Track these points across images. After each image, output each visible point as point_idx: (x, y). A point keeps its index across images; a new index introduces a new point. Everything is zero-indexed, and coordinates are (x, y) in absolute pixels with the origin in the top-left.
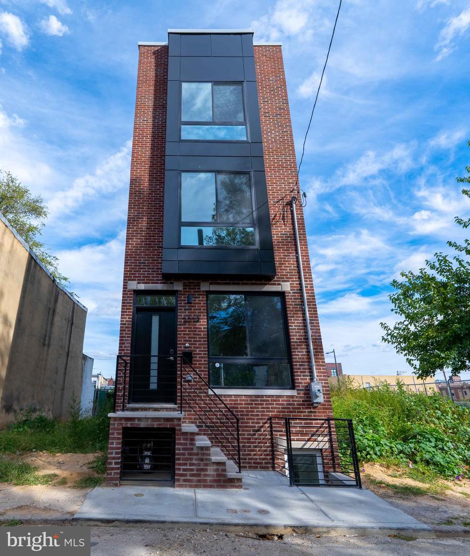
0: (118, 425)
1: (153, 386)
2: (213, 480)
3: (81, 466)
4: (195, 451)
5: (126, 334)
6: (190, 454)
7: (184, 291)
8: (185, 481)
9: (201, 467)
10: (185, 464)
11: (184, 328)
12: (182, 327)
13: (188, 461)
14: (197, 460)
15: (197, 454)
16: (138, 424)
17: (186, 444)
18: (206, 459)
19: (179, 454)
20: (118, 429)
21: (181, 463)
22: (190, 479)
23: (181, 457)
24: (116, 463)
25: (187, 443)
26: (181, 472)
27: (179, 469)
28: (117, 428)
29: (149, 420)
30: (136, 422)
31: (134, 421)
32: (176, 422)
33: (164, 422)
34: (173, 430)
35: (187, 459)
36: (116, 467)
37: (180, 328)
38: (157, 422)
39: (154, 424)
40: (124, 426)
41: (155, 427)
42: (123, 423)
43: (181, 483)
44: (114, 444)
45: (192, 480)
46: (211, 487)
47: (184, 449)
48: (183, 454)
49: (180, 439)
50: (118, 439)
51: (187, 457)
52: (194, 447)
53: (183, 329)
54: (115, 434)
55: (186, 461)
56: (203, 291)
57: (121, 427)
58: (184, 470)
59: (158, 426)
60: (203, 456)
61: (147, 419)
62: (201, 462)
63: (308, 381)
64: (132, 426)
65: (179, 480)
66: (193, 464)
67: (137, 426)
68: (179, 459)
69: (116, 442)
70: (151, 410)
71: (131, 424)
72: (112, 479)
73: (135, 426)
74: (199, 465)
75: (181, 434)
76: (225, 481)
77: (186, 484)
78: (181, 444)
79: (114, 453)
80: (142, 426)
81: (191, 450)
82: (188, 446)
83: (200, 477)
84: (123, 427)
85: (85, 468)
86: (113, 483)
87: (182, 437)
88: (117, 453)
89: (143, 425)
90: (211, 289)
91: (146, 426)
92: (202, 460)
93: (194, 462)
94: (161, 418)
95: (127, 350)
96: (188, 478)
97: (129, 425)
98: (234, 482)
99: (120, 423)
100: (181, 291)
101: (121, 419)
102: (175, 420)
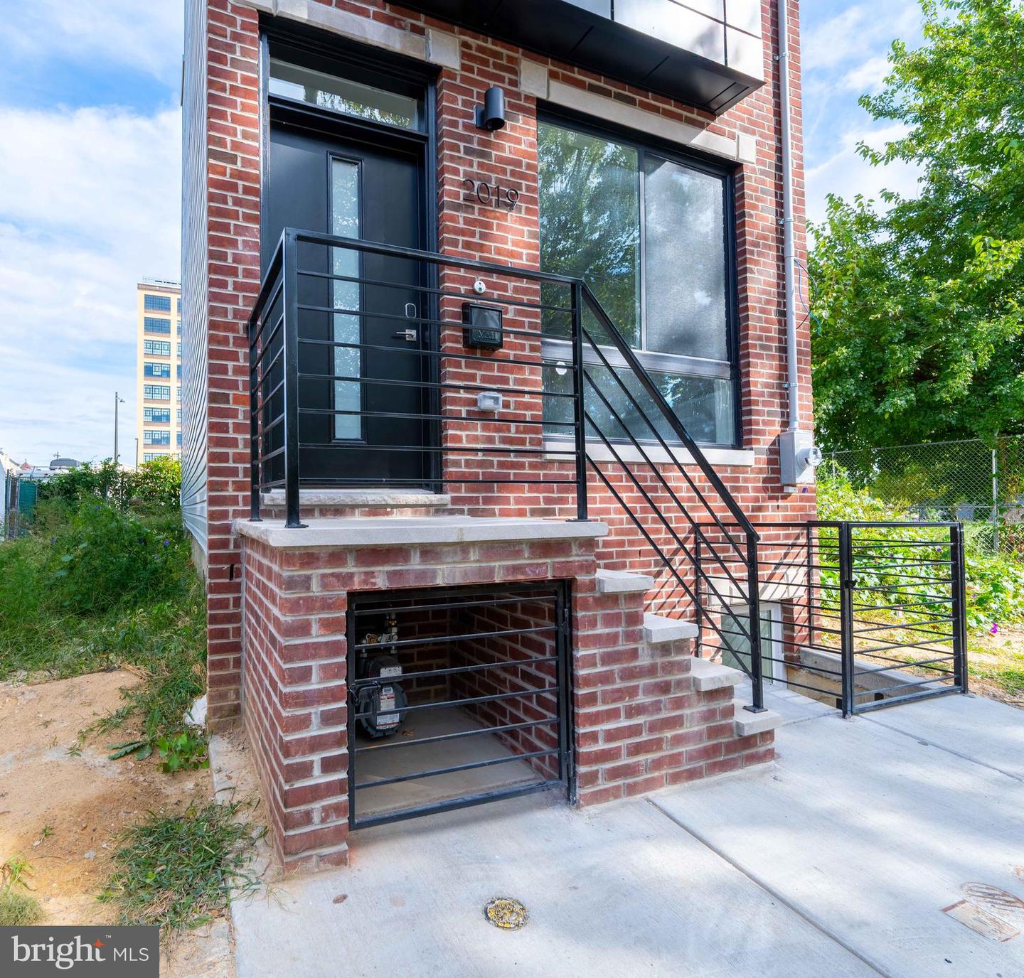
0: (325, 586)
1: (348, 428)
2: (698, 751)
3: (74, 751)
4: (644, 661)
5: (237, 202)
6: (629, 674)
7: (464, 79)
8: (615, 774)
9: (664, 714)
10: (613, 714)
11: (467, 221)
12: (461, 215)
13: (621, 699)
14: (649, 690)
15: (652, 671)
16: (422, 574)
17: (613, 639)
18: (679, 684)
19: (588, 681)
20: (326, 605)
21: (598, 713)
22: (628, 766)
23: (599, 689)
24: (328, 766)
25: (616, 635)
26: (601, 746)
27: (593, 737)
28: (324, 599)
29: (474, 555)
30: (415, 564)
31: (406, 560)
32: (576, 557)
33: (532, 557)
34: (565, 586)
35: (619, 695)
36: (329, 784)
37: (453, 219)
38: (507, 558)
39: (492, 570)
40: (357, 586)
41: (498, 579)
42: (351, 576)
43: (603, 785)
44: (314, 677)
45: (637, 765)
46: (692, 774)
47: (608, 659)
48: (605, 678)
49: (593, 624)
50: (332, 649)
51: (619, 684)
52: (641, 646)
53: (462, 225)
54: (315, 629)
55: (614, 701)
56: (528, 98)
57: (343, 593)
58: (611, 736)
59: (510, 578)
60: (670, 672)
61: (463, 547)
62: (663, 698)
63: (777, 428)
64: (395, 586)
65: (592, 778)
66: (640, 710)
67: (422, 584)
68: (592, 699)
69: (323, 667)
70: (357, 511)
71: (391, 575)
72: (317, 840)
73: (411, 583)
74: (656, 707)
75: (596, 600)
76: (730, 748)
77: (618, 788)
78: (597, 640)
79: (315, 720)
80: (440, 582)
81: (628, 660)
82: (622, 646)
83: (660, 748)
84: (351, 595)
85: (95, 756)
86: (322, 858)
87: (600, 613)
88: (327, 719)
89: (446, 574)
90: (553, 99)
91: (458, 580)
92: (665, 688)
93: (642, 699)
94: (519, 542)
95: (248, 273)
96: (624, 761)
97: (381, 583)
98: (755, 745)
99: (337, 576)
100: (452, 75)
101: (337, 555)
102: (575, 550)
